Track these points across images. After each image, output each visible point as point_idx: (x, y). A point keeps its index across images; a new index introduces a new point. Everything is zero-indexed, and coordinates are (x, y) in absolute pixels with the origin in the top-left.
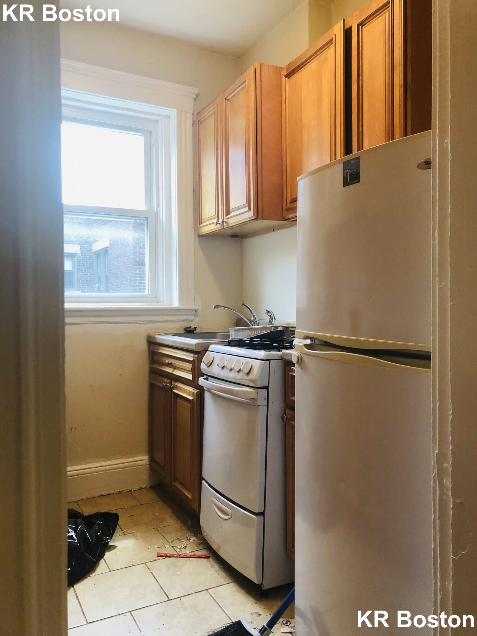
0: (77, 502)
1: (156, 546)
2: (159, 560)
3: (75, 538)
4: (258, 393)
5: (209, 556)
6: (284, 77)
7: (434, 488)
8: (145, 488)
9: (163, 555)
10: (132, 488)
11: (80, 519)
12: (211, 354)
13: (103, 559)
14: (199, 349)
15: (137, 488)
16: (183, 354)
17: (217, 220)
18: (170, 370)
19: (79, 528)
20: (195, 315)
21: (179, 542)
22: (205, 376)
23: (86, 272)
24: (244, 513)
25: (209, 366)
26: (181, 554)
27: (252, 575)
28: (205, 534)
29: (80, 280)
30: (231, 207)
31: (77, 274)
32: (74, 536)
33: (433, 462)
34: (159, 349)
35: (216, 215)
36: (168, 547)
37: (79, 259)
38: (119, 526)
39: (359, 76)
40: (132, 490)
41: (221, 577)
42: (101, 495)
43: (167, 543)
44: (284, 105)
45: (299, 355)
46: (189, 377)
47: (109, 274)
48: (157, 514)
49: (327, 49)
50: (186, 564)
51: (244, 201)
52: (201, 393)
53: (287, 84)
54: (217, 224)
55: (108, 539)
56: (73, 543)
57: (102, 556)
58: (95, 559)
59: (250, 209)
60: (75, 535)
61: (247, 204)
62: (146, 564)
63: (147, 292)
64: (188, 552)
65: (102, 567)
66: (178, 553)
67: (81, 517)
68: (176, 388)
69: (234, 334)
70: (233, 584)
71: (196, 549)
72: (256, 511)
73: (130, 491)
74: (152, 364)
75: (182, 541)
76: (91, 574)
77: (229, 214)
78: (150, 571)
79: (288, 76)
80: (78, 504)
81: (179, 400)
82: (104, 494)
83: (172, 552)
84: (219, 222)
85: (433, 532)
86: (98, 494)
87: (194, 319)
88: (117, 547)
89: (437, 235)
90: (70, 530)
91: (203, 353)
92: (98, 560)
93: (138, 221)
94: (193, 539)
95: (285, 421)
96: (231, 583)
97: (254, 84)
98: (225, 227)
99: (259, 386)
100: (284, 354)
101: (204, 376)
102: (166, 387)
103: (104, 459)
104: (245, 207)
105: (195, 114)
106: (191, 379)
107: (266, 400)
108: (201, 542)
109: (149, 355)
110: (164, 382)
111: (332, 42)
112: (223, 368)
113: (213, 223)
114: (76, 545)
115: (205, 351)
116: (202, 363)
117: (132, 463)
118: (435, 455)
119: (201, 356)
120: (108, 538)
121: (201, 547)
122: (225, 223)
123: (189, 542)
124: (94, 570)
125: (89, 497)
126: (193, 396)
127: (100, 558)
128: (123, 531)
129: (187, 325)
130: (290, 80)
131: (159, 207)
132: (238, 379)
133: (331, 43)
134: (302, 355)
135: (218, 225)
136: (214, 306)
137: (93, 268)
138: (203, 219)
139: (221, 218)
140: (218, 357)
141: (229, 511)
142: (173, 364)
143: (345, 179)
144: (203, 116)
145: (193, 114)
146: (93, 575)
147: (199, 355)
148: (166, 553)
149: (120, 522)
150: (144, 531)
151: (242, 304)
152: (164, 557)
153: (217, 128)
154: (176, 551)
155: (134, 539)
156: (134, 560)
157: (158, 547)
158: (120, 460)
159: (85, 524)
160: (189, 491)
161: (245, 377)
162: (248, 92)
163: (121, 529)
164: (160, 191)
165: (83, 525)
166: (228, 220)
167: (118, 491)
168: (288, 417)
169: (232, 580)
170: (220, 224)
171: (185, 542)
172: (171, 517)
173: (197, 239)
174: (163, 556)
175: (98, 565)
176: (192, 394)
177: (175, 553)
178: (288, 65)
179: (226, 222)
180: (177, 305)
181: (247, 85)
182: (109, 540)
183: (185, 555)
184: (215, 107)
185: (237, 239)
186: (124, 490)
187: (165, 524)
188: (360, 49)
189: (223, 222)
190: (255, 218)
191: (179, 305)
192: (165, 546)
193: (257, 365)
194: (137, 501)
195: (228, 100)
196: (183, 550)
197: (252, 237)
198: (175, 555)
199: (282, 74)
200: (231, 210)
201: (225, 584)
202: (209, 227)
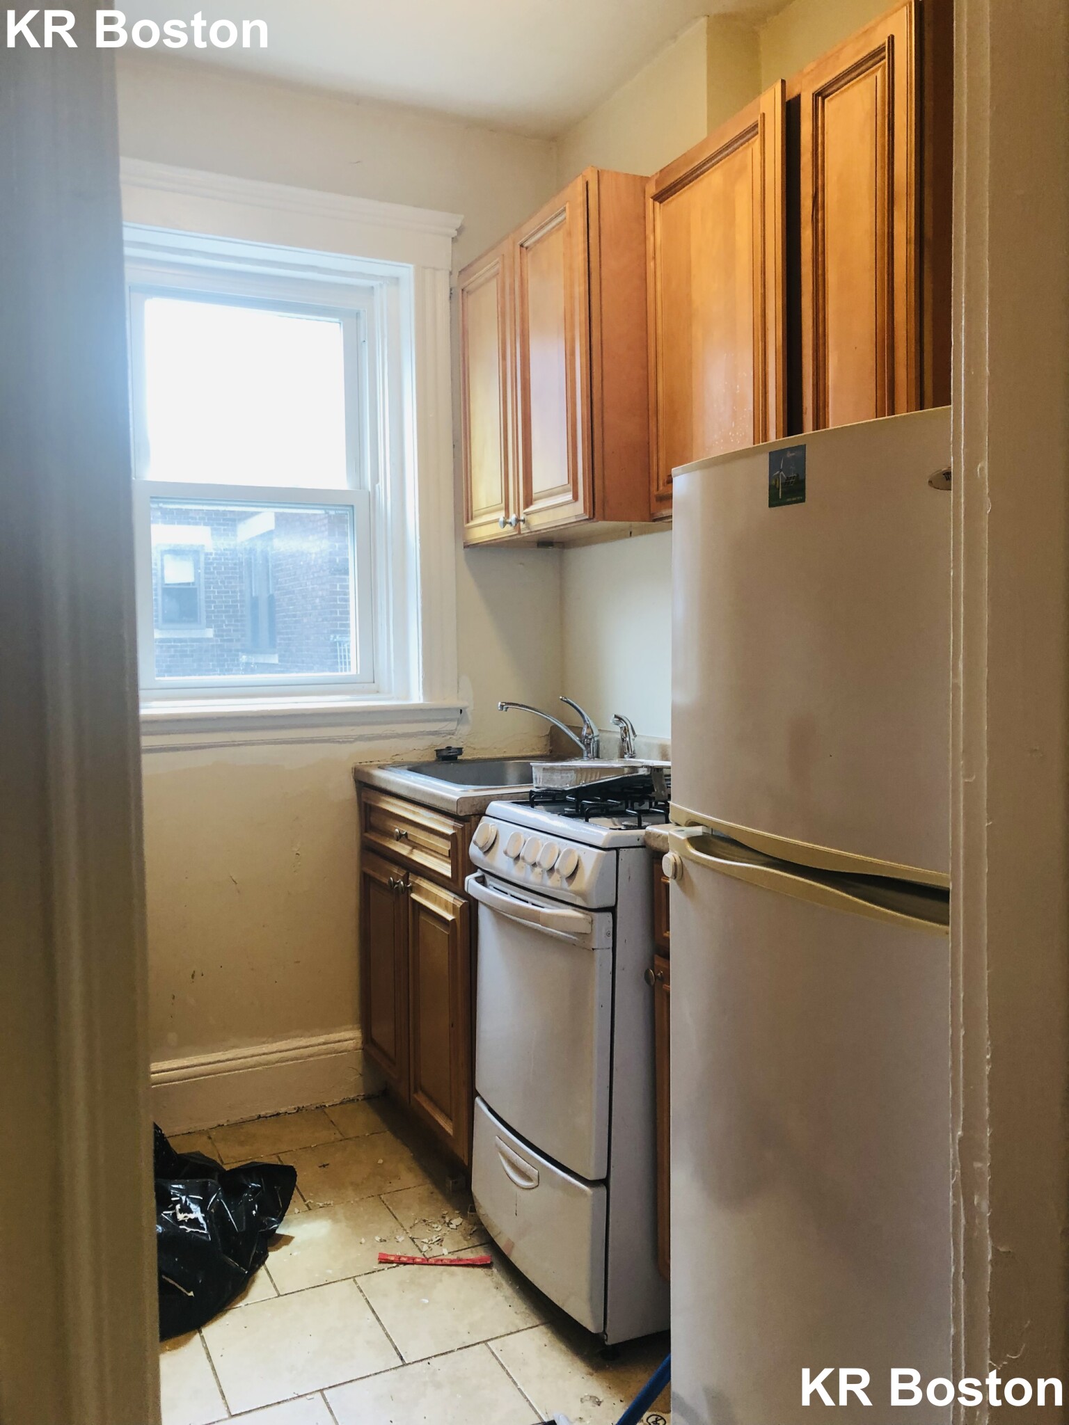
0: (207, 1133)
1: (378, 1239)
2: (383, 1270)
3: (202, 1224)
4: (592, 921)
5: (492, 1263)
6: (651, 200)
7: (956, 1207)
8: (353, 1100)
9: (392, 1258)
10: (325, 1101)
11: (213, 1179)
12: (491, 824)
13: (263, 1267)
14: (465, 812)
15: (337, 1101)
16: (431, 819)
17: (504, 516)
18: (403, 848)
19: (212, 1201)
20: (459, 721)
21: (427, 1229)
22: (479, 870)
23: (225, 587)
24: (563, 1178)
25: (486, 852)
26: (430, 1258)
27: (581, 1311)
28: (481, 1211)
29: (213, 605)
30: (537, 487)
31: (206, 592)
32: (201, 1220)
33: (953, 1151)
34: (380, 800)
35: (503, 505)
36: (403, 1241)
37: (209, 559)
38: (298, 1190)
39: (817, 211)
40: (327, 1105)
41: (516, 1313)
42: (259, 1117)
43: (401, 1231)
44: (652, 264)
45: (678, 861)
46: (445, 869)
47: (276, 592)
48: (381, 1161)
49: (747, 144)
50: (441, 1281)
51: (562, 478)
52: (470, 907)
53: (658, 215)
54: (505, 523)
55: (273, 1223)
56: (198, 1235)
57: (261, 1259)
58: (246, 1270)
59: (576, 498)
60: (203, 1217)
61: (570, 486)
62: (356, 1278)
63: (353, 670)
64: (445, 1251)
65: (261, 1286)
66: (424, 1255)
67: (217, 1174)
68: (419, 890)
69: (541, 777)
70: (542, 1328)
71: (465, 1244)
72: (591, 1176)
73: (321, 1107)
74: (366, 831)
75: (433, 1226)
76: (237, 1303)
77: (531, 504)
78: (364, 1295)
79: (660, 197)
80: (210, 1138)
81: (423, 917)
82: (267, 1114)
83: (412, 1252)
84: (510, 520)
85: (953, 1302)
86: (254, 1114)
87: (456, 729)
88: (294, 1240)
89: (961, 666)
90: (193, 1206)
91: (473, 819)
92: (253, 1270)
93: (332, 513)
94: (457, 1221)
95: (652, 983)
96: (537, 1326)
97: (584, 215)
98: (522, 532)
99: (594, 906)
100: (648, 834)
101: (475, 871)
102: (396, 886)
103: (265, 1039)
104: (565, 491)
105: (456, 274)
106: (449, 874)
107: (611, 937)
108: (474, 1230)
109: (360, 810)
110: (391, 874)
111: (756, 130)
112: (517, 858)
113: (497, 521)
114: (204, 1240)
115: (478, 816)
116: (472, 843)
117: (324, 1047)
118: (957, 1141)
119: (471, 826)
120: (273, 1219)
121: (475, 1241)
122: (521, 523)
123: (448, 1229)
124: (244, 1292)
125: (234, 1119)
126: (454, 913)
127: (257, 1266)
128: (308, 1201)
129: (442, 743)
130: (664, 205)
131: (378, 481)
132: (549, 887)
133: (755, 132)
134: (684, 863)
135: (508, 526)
136: (500, 703)
137: (241, 577)
138: (474, 509)
139: (515, 513)
140: (507, 831)
141: (533, 1171)
142: (409, 838)
143: (773, 489)
144: (472, 279)
145: (451, 273)
146: (241, 1304)
147: (466, 823)
148: (399, 1254)
149: (300, 1181)
150: (352, 1202)
151: (562, 699)
152: (394, 1265)
153: (503, 307)
154: (419, 1249)
155: (330, 1221)
156: (330, 1271)
157: (381, 1241)
158: (299, 1041)
159: (224, 1190)
160: (449, 1116)
161: (565, 885)
162: (569, 234)
163: (302, 1196)
164: (379, 448)
165: (220, 1193)
166: (528, 516)
167: (296, 1106)
168: (659, 974)
169: (539, 1319)
170: (511, 523)
171: (438, 1229)
172: (410, 1170)
173: (462, 551)
174: (392, 1262)
175: (253, 1281)
176: (451, 907)
177: (419, 1255)
178: (661, 171)
179: (524, 521)
180: (420, 698)
181: (567, 218)
182: (276, 1226)
183: (438, 1260)
184: (498, 262)
185: (550, 549)
186: (308, 1106)
187: (396, 1185)
188: (820, 149)
189: (518, 520)
190: (587, 517)
191: (424, 698)
192: (397, 1237)
193: (590, 859)
194: (337, 1132)
195: (527, 248)
196: (435, 1247)
197: (584, 545)
198: (418, 1260)
199: (646, 193)
200: (534, 496)
201: (526, 1329)
202: (488, 527)
